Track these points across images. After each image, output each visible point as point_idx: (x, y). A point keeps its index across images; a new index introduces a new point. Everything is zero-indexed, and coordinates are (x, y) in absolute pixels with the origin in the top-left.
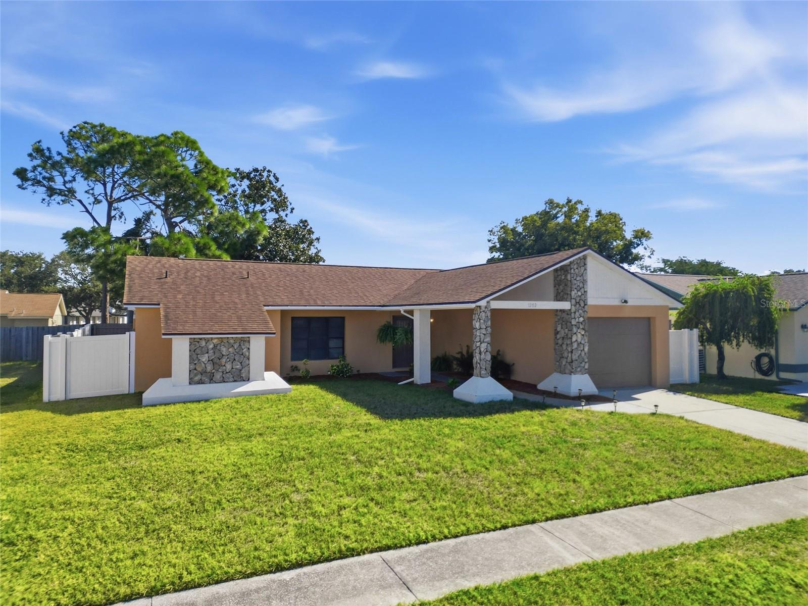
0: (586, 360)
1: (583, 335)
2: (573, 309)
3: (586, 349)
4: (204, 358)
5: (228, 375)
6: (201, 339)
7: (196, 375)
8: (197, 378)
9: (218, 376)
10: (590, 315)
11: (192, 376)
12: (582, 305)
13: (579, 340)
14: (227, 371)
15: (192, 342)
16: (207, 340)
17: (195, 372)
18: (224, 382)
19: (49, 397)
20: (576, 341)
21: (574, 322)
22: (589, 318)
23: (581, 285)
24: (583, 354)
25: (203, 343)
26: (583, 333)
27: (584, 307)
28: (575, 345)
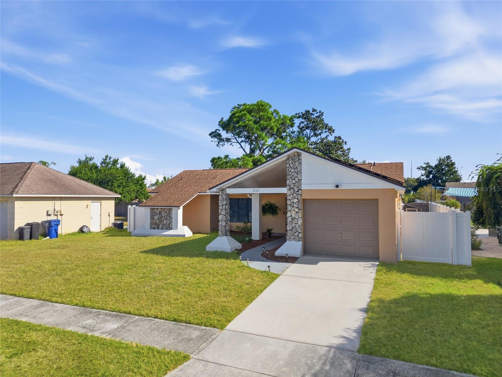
0: (300, 231)
1: (297, 212)
2: (289, 193)
3: (300, 222)
4: (156, 217)
5: (164, 226)
6: (155, 208)
7: (153, 225)
8: (153, 226)
9: (161, 226)
10: (304, 197)
11: (151, 225)
12: (296, 190)
13: (293, 216)
14: (164, 224)
15: (152, 209)
16: (157, 209)
17: (153, 223)
18: (163, 229)
19: (129, 230)
20: (291, 216)
21: (289, 202)
22: (304, 200)
23: (296, 175)
24: (297, 226)
25: (155, 210)
26: (297, 210)
27: (298, 191)
28: (289, 220)
